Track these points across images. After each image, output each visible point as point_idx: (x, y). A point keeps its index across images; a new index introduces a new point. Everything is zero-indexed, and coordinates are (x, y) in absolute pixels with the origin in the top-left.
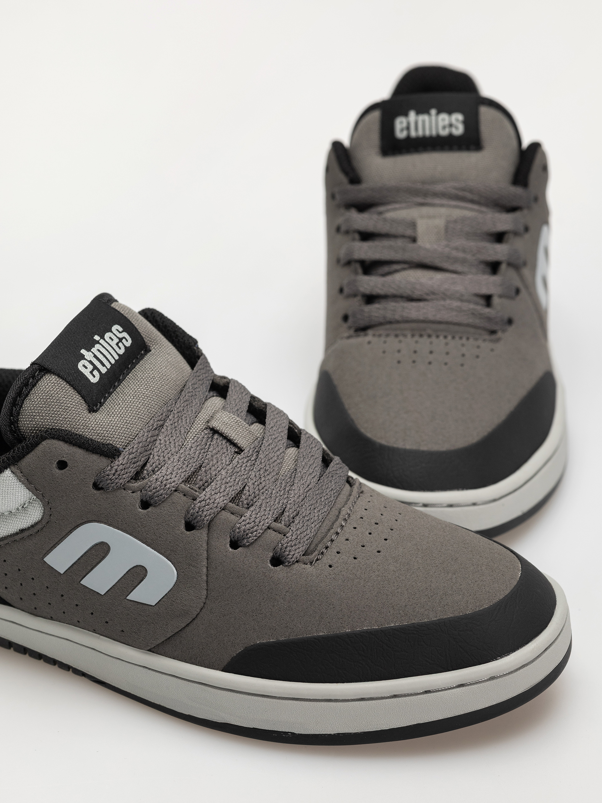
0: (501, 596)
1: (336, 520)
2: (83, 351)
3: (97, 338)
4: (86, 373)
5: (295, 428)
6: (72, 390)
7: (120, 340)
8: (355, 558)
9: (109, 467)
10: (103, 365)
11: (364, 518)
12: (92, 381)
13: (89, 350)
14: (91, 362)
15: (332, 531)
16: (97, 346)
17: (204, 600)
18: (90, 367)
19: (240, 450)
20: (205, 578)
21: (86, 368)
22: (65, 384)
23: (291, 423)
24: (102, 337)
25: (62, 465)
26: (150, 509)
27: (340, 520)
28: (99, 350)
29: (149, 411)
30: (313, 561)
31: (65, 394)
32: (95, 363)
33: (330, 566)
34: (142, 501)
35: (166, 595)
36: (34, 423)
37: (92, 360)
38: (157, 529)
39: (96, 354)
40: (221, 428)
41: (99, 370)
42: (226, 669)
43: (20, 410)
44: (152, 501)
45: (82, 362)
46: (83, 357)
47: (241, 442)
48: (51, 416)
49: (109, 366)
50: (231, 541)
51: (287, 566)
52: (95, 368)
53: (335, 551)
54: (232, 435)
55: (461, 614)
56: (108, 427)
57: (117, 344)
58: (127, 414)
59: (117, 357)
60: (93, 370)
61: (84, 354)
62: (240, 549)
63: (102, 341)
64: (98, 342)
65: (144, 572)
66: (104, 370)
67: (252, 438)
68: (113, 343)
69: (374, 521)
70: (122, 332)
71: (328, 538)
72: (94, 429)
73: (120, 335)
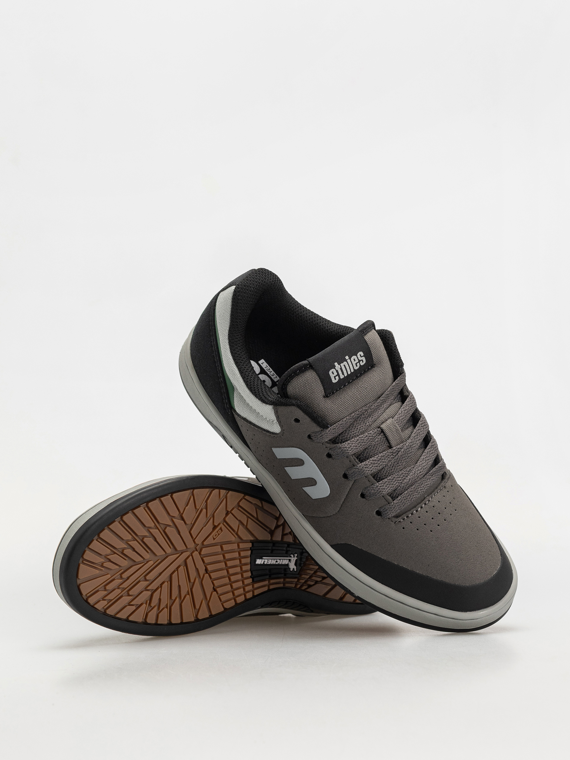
0: (477, 582)
1: (420, 503)
2: (336, 364)
3: (347, 357)
4: (332, 376)
5: (429, 436)
6: (321, 384)
7: (359, 361)
8: (417, 530)
9: (319, 433)
10: (343, 374)
11: (435, 508)
12: (333, 382)
13: (339, 364)
14: (337, 371)
15: (415, 509)
16: (345, 363)
17: (337, 512)
18: (336, 374)
19: (390, 447)
20: (342, 503)
21: (333, 374)
22: (318, 379)
23: (429, 432)
24: (350, 358)
25: (297, 420)
26: (330, 459)
27: (422, 503)
28: (344, 365)
29: (355, 408)
30: (397, 521)
31: (316, 384)
32: (339, 372)
33: (403, 528)
34: (328, 453)
35: (321, 498)
36: (294, 391)
37: (338, 370)
38: (329, 470)
39: (342, 367)
40: (386, 431)
41: (339, 377)
42: (333, 546)
43: (291, 380)
44: (333, 457)
45: (333, 370)
46: (334, 367)
47: (393, 443)
48: (304, 393)
49: (346, 375)
50: (362, 493)
51: (382, 518)
52: (338, 375)
53: (410, 521)
54: (390, 438)
55: (453, 583)
56: (330, 410)
57: (356, 364)
58: (342, 406)
59: (352, 371)
60: (336, 376)
61: (336, 365)
62: (364, 499)
63: (349, 361)
64: (346, 360)
65: (315, 483)
66: (342, 377)
67: (401, 441)
68: (354, 363)
69: (439, 511)
70: (363, 356)
71: (411, 512)
72: (322, 408)
73: (360, 358)
